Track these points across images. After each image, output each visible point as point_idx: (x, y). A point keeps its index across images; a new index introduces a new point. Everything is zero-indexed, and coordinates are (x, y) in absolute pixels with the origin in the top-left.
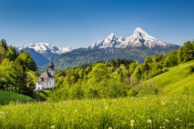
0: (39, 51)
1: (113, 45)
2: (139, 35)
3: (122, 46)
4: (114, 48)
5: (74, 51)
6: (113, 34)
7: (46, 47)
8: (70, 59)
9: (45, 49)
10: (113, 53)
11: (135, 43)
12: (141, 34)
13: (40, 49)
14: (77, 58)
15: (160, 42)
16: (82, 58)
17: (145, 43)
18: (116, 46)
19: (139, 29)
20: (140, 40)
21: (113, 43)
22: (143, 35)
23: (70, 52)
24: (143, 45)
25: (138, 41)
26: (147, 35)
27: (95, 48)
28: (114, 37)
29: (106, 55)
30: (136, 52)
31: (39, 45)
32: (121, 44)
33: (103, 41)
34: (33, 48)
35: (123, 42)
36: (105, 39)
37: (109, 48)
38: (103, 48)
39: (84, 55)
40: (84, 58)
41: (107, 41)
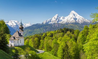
0: (11, 26)
1: (57, 22)
2: (73, 15)
3: (63, 22)
4: (58, 23)
5: (33, 25)
6: (57, 15)
7: (15, 23)
8: (30, 31)
9: (15, 24)
10: (57, 26)
11: (71, 20)
12: (74, 15)
13: (12, 25)
14: (35, 30)
15: (86, 20)
16: (38, 30)
17: (77, 20)
18: (59, 22)
19: (73, 12)
20: (74, 18)
21: (57, 20)
22: (75, 15)
23: (31, 26)
24: (76, 22)
25: (73, 19)
26: (78, 16)
27: (46, 23)
28: (58, 17)
29: (53, 28)
30: (72, 26)
31: (11, 22)
32: (62, 21)
33: (51, 19)
34: (8, 24)
35: (63, 20)
36: (52, 18)
37: (55, 23)
38: (51, 24)
39: (40, 28)
40: (39, 30)
41: (53, 19)
